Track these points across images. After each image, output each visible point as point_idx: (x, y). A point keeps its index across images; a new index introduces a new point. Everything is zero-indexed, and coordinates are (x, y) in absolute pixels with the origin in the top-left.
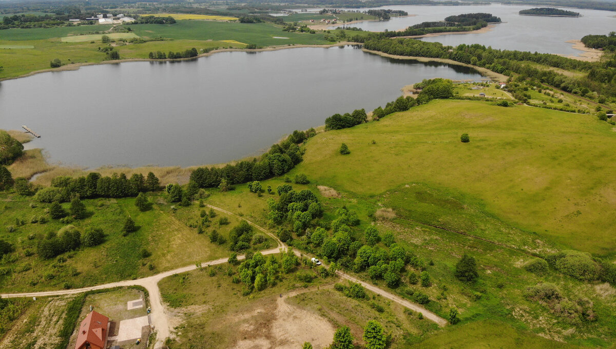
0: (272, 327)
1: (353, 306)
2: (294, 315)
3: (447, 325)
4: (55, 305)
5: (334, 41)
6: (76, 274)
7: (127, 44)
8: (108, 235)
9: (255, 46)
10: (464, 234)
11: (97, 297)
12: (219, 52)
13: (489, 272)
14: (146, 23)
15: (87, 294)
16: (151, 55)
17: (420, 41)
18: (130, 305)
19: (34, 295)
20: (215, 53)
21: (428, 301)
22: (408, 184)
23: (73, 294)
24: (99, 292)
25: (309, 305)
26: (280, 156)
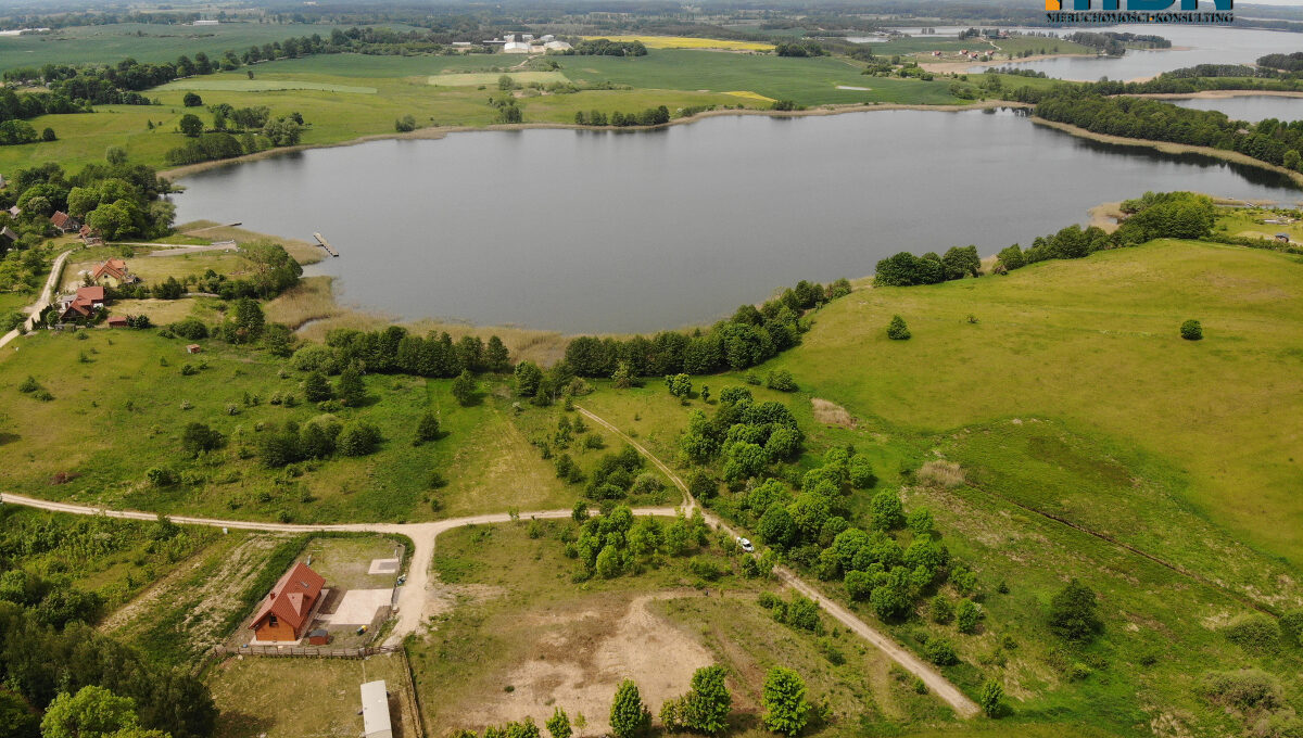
0: (599, 646)
1: (778, 639)
2: (652, 633)
3: (978, 717)
4: (254, 547)
5: (971, 98)
6: (308, 500)
7: (543, 93)
8: (387, 440)
9: (791, 105)
10: (1110, 539)
11: (328, 543)
12: (714, 116)
13: (1134, 627)
14: (591, 53)
15: (312, 536)
16: (580, 118)
17: (1173, 107)
18: (376, 567)
19: (225, 525)
20: (705, 117)
21: (953, 662)
22: (1020, 418)
23: (291, 533)
24: (334, 535)
25: (687, 622)
26: (746, 329)
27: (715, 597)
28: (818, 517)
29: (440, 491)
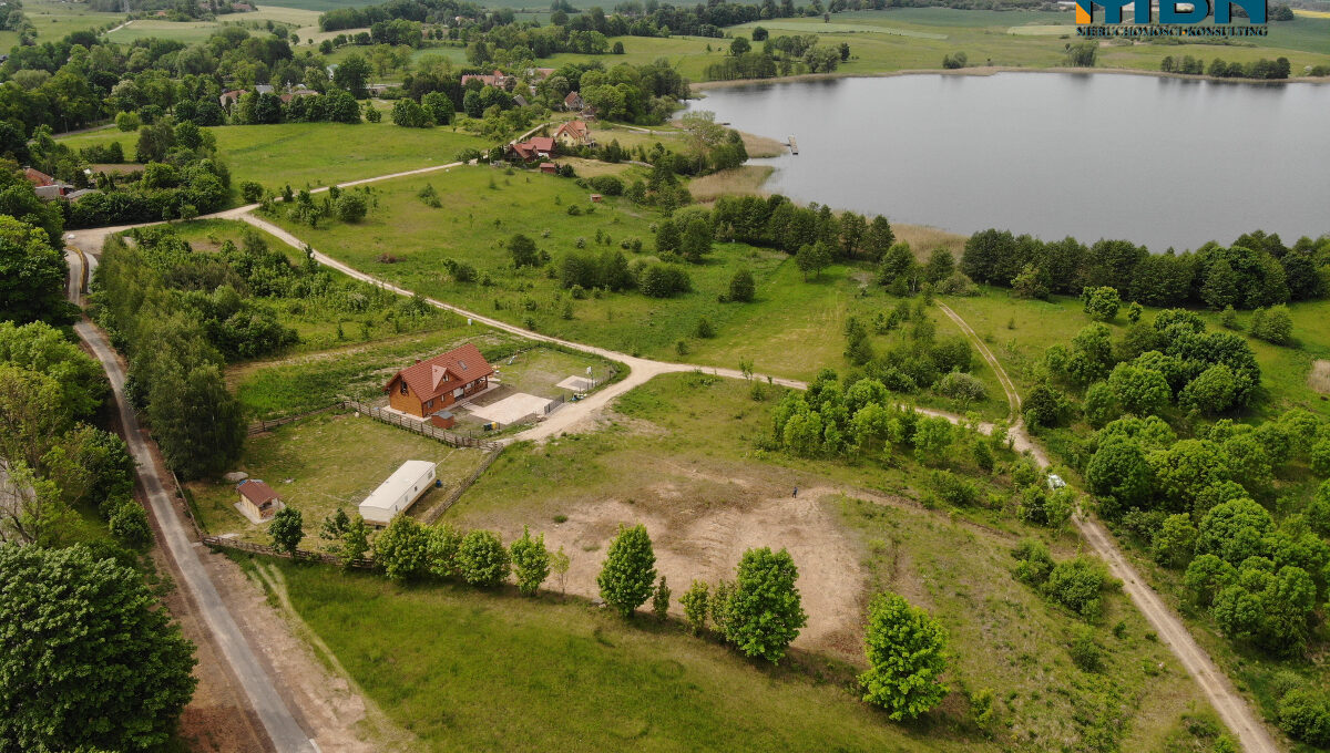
0: (711, 514)
1: (997, 598)
2: (801, 527)
8: (697, 293)
11: (548, 354)
15: (540, 345)
18: (568, 382)
19: (471, 317)
25: (864, 531)
26: (1244, 255)
27: (941, 522)
28: (1201, 479)
29: (704, 341)
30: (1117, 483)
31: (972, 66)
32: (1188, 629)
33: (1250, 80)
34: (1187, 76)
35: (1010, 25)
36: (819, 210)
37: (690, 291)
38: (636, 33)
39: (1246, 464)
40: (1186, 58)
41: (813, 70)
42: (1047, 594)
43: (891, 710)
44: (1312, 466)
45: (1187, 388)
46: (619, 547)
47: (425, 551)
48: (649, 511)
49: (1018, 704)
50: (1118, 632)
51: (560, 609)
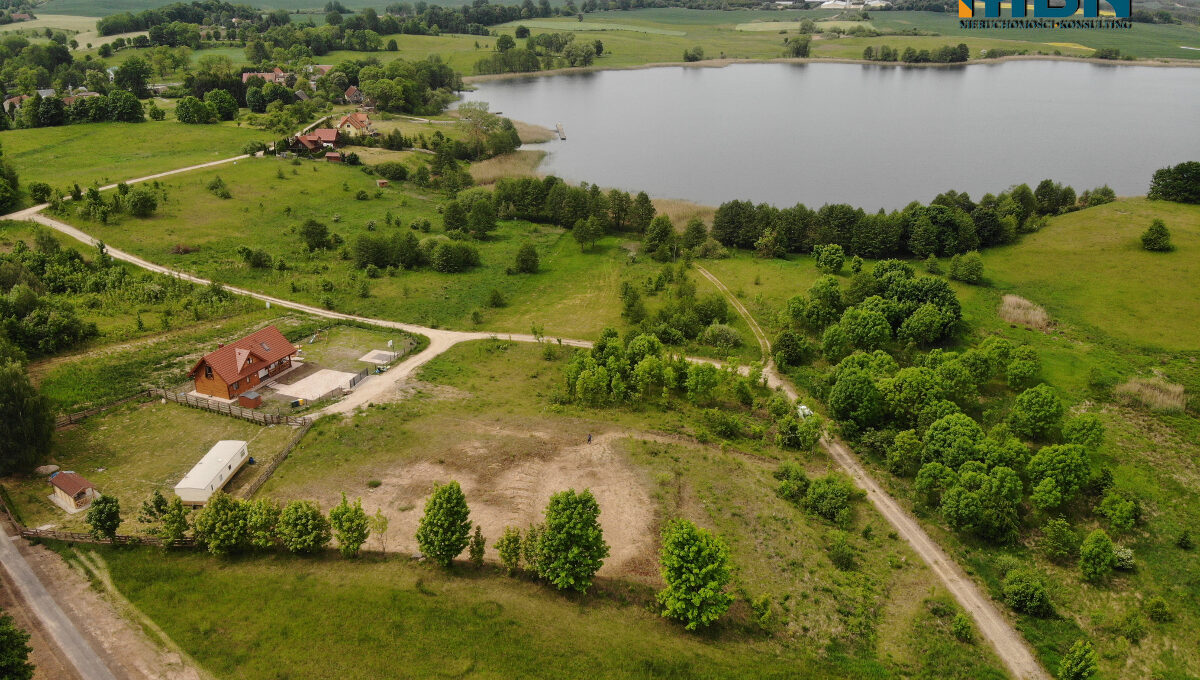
2: (597, 469)
9: (1118, 53)
16: (869, 54)
18: (370, 356)
19: (269, 300)
20: (1013, 60)
23: (324, 318)
25: (651, 467)
26: (941, 211)
27: (715, 453)
28: (921, 399)
29: (497, 310)
30: (854, 408)
31: (708, 59)
32: (922, 526)
33: (937, 64)
34: (885, 63)
35: (737, 23)
36: (589, 188)
37: (479, 265)
38: (408, 31)
39: (956, 385)
40: (884, 48)
41: (572, 64)
42: (806, 507)
43: (686, 621)
44: (1009, 383)
45: (904, 325)
46: (435, 504)
47: (245, 525)
48: (459, 468)
49: (791, 604)
50: (866, 534)
51: (382, 567)
